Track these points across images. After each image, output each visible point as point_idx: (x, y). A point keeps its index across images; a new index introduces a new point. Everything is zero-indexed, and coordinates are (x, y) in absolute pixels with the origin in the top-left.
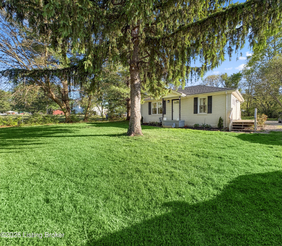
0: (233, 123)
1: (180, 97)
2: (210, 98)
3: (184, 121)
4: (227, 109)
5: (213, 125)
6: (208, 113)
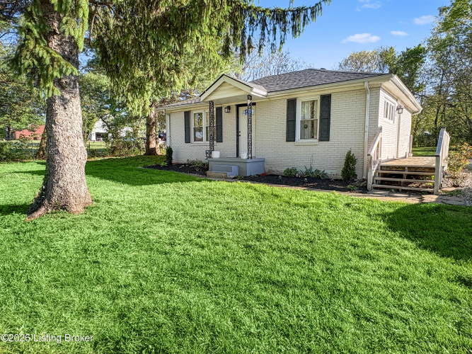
0: (382, 168)
1: (250, 97)
2: (326, 100)
3: (263, 161)
4: (367, 129)
5: (332, 171)
6: (320, 140)
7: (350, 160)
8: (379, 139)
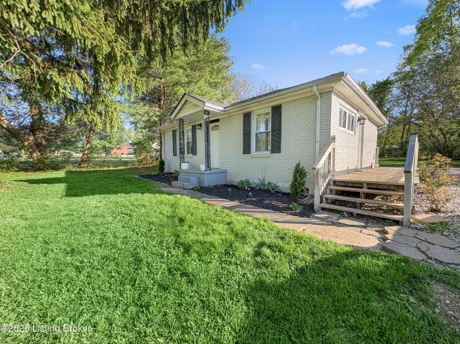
0: (335, 183)
1: (207, 112)
2: (277, 110)
3: (225, 172)
4: (318, 139)
5: (284, 184)
6: (273, 152)
7: (299, 173)
8: (330, 149)
